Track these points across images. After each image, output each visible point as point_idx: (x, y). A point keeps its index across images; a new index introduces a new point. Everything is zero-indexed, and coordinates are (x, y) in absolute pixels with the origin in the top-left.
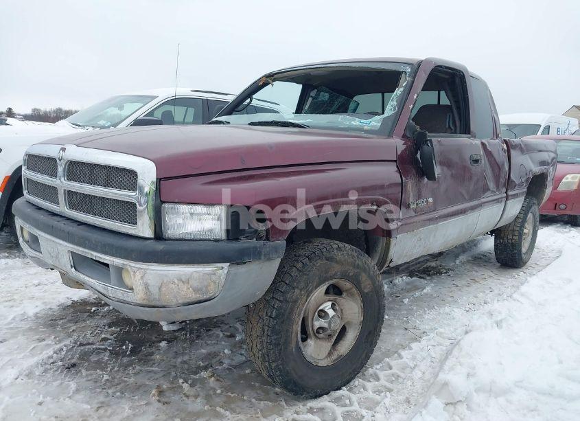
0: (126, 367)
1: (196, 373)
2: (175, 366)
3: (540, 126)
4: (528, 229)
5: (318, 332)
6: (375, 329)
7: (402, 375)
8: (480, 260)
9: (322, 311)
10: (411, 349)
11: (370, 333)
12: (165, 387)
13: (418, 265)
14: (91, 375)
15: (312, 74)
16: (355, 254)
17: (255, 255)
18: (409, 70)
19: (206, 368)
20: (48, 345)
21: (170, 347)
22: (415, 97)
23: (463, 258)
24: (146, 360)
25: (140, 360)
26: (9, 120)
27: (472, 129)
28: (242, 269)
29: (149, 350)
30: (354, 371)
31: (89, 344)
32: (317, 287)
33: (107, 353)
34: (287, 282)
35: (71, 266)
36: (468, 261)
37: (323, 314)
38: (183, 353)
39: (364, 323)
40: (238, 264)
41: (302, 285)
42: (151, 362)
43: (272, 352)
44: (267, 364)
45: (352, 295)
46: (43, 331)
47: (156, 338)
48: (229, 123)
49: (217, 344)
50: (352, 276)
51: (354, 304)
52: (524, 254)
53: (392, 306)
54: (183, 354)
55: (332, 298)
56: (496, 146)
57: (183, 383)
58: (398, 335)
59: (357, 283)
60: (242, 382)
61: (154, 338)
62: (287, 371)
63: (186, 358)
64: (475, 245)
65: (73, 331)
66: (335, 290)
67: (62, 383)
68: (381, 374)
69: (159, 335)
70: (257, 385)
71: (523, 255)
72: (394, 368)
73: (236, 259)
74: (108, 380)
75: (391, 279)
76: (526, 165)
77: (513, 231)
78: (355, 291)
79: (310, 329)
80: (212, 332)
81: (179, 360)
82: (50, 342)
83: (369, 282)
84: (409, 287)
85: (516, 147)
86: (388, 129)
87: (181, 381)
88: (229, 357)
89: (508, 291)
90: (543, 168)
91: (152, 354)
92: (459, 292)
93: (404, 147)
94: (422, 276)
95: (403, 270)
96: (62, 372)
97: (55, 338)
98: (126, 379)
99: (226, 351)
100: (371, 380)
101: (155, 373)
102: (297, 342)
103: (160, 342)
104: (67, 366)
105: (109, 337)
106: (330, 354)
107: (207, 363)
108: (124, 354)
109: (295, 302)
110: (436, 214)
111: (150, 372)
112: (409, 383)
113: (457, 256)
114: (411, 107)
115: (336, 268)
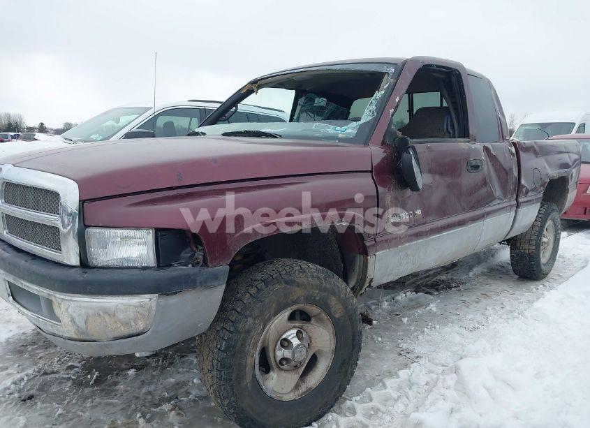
0: (85, 398)
1: (157, 406)
2: (137, 398)
3: (575, 124)
4: (548, 238)
5: (282, 364)
6: (350, 359)
7: (382, 408)
8: (497, 272)
9: (285, 339)
10: (398, 377)
11: (343, 363)
12: (119, 422)
13: (427, 279)
14: (46, 408)
15: (294, 78)
16: (322, 276)
17: (187, 283)
18: (393, 70)
19: (169, 400)
20: (9, 375)
21: (137, 375)
22: (397, 100)
23: (477, 270)
24: (108, 391)
25: (102, 391)
26: (38, 135)
27: (471, 132)
28: (174, 300)
29: (115, 379)
30: (326, 405)
31: (53, 373)
32: (276, 314)
33: (70, 383)
34: (239, 310)
35: (9, 294)
36: (483, 274)
37: (286, 343)
38: (150, 382)
39: (337, 352)
40: (167, 295)
41: (256, 313)
42: (114, 393)
43: (223, 389)
44: (219, 401)
45: (321, 320)
46: (8, 359)
47: (126, 365)
48: (204, 134)
49: (189, 372)
50: (319, 300)
51: (324, 331)
52: (544, 265)
53: (388, 326)
54: (150, 384)
55: (297, 324)
56: (502, 150)
57: (140, 417)
58: (388, 360)
59: (326, 307)
60: (204, 416)
61: (123, 365)
62: (243, 409)
63: (152, 388)
64: (493, 256)
65: (40, 358)
66: (301, 316)
67: (11, 419)
68: (359, 408)
69: (130, 362)
70: (219, 420)
71: (543, 267)
72: (374, 400)
73: (163, 289)
74: (61, 414)
75: (393, 295)
76: (541, 168)
77: (530, 240)
78: (324, 315)
79: (272, 360)
80: (187, 358)
81: (144, 391)
82: (12, 371)
83: (340, 306)
84: (413, 303)
85: (528, 149)
86: (364, 136)
87: (139, 415)
88: (199, 387)
89: (522, 307)
90: (562, 171)
91: (116, 384)
92: (466, 309)
93: (383, 155)
94: (429, 290)
95: (409, 285)
96: (16, 404)
97: (19, 366)
98: (81, 413)
99: (195, 381)
100: (347, 414)
101: (114, 405)
102: (254, 375)
103: (129, 369)
104: (23, 398)
105: (76, 364)
106: (297, 387)
107: (172, 394)
108: (87, 384)
109: (248, 332)
110: (426, 228)
111: (109, 404)
112: (388, 418)
113: (471, 268)
114: (392, 111)
115: (298, 292)
